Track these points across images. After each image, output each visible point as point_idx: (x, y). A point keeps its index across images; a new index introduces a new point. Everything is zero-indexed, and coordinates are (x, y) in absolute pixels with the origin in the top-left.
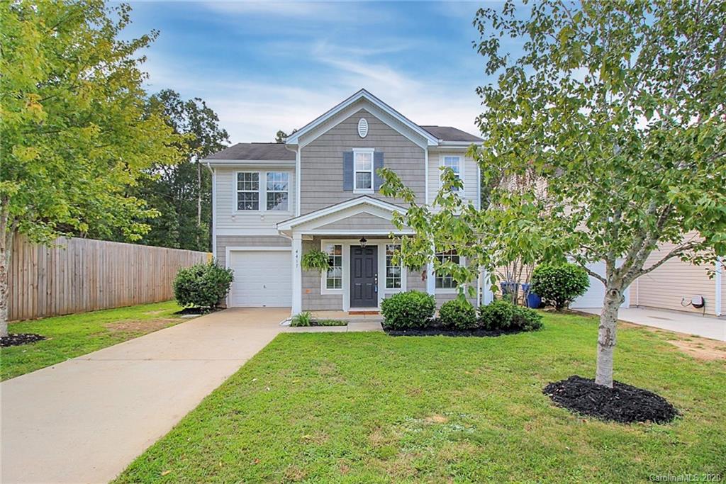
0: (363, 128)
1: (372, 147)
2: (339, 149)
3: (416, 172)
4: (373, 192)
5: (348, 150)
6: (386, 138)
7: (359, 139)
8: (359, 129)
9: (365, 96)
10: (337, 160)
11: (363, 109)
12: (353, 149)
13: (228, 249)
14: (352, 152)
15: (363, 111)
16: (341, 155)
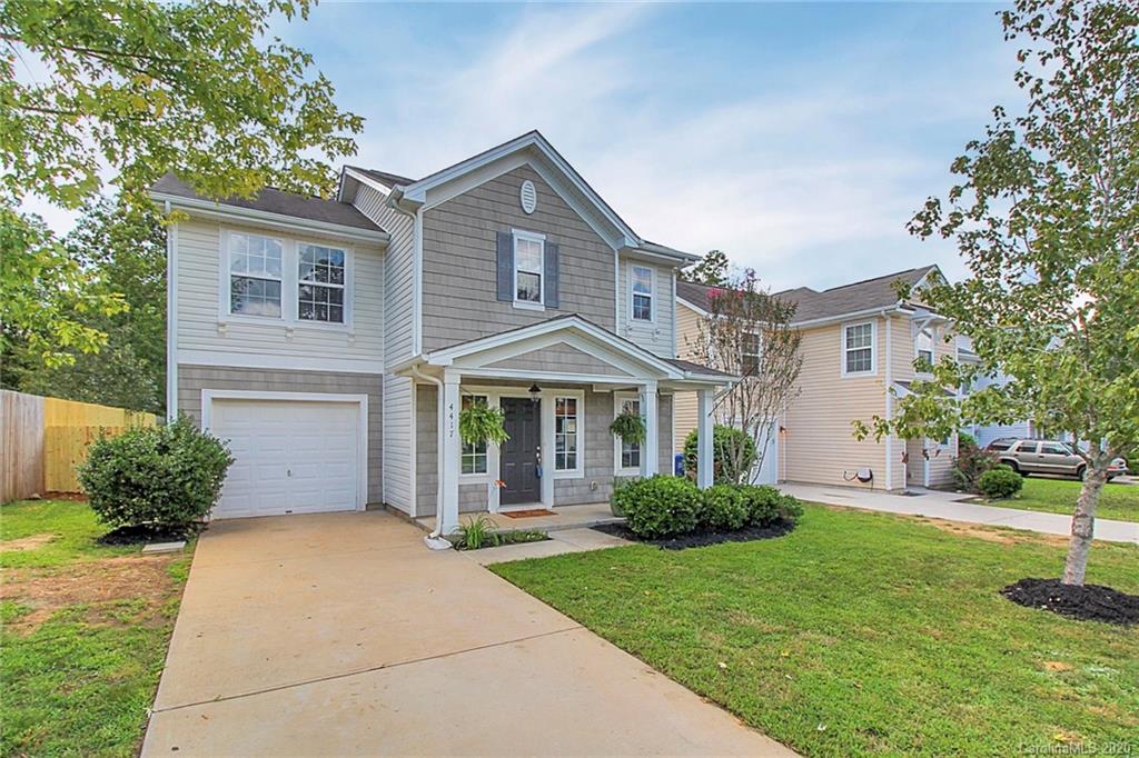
0: (529, 198)
1: (542, 232)
2: (490, 225)
3: (603, 284)
4: (543, 309)
5: (503, 229)
6: (562, 221)
7: (523, 215)
8: (523, 197)
9: (537, 143)
10: (486, 245)
11: (527, 165)
12: (513, 231)
13: (207, 395)
14: (511, 236)
15: (526, 168)
16: (493, 236)
